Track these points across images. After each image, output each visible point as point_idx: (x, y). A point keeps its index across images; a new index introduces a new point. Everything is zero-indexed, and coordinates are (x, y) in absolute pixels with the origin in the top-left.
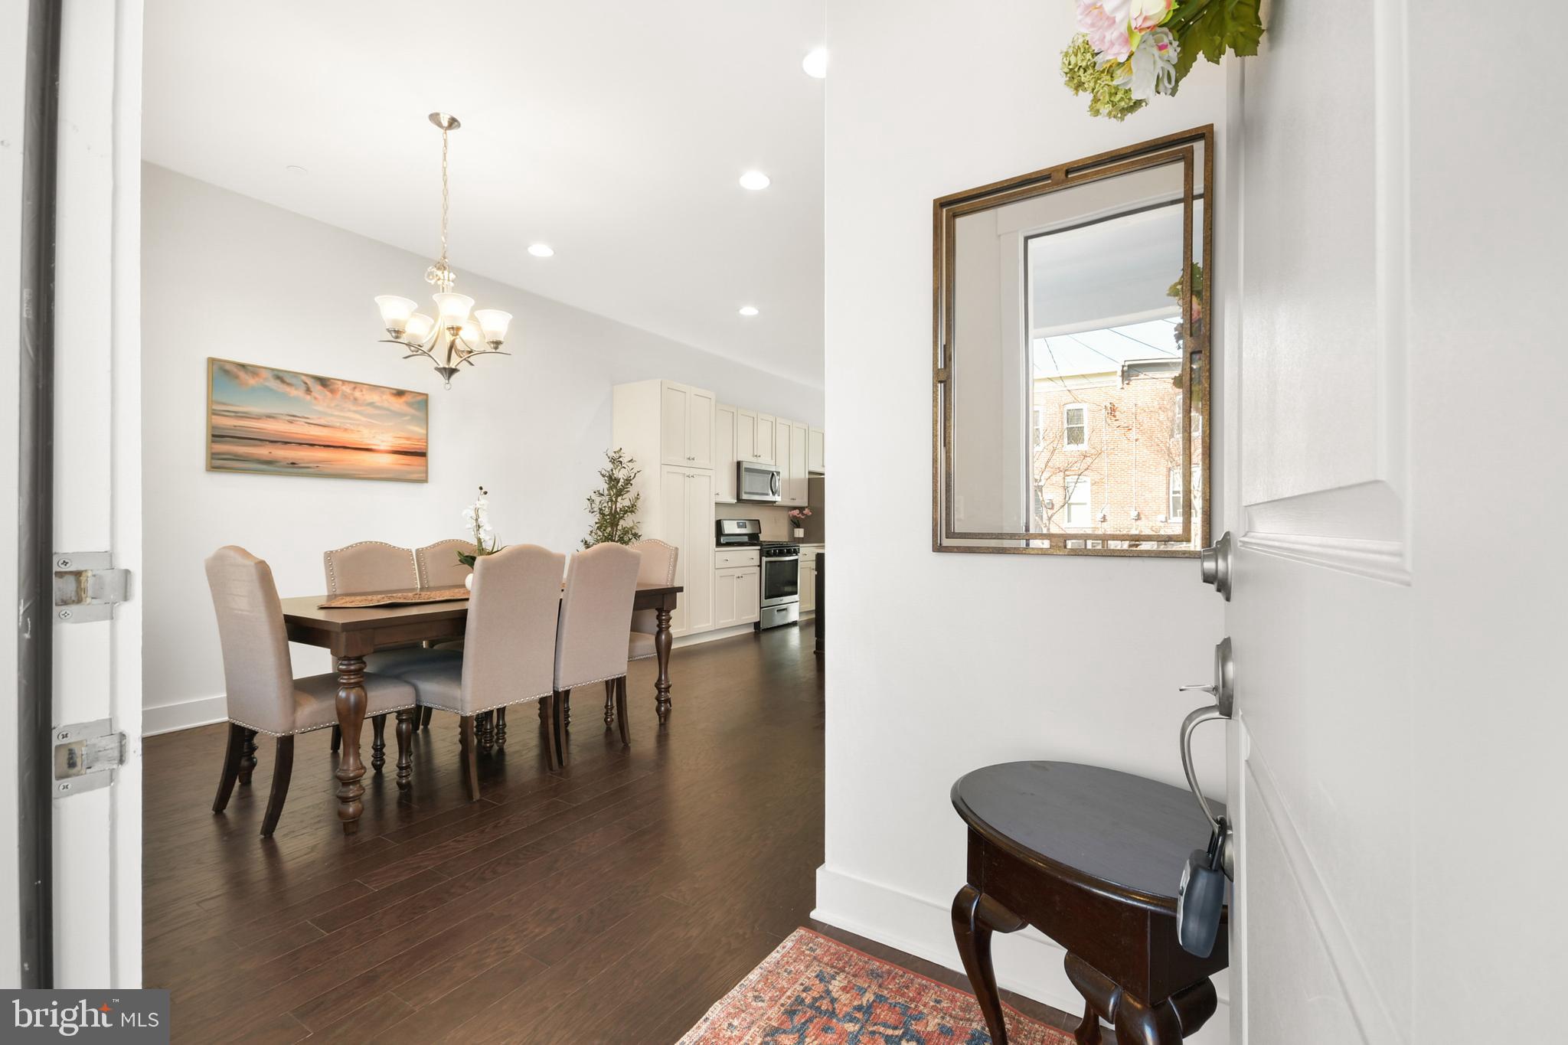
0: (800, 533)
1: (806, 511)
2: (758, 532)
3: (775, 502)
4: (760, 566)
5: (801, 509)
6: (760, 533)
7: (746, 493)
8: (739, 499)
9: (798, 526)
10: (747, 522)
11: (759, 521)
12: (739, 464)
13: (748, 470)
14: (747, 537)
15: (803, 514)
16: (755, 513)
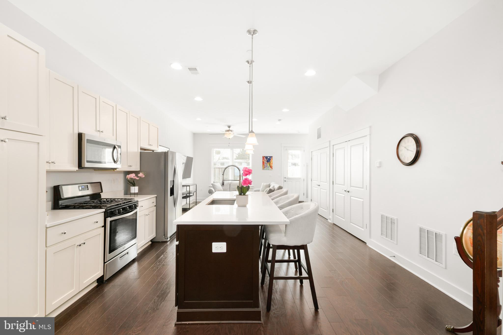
0: (135, 189)
1: (141, 175)
2: (101, 191)
3: (116, 169)
4: (105, 226)
5: (136, 173)
6: (102, 192)
7: (88, 162)
8: (80, 165)
9: (134, 185)
10: (89, 185)
11: (100, 183)
12: (80, 136)
13: (89, 141)
14: (89, 197)
15: (138, 177)
16: (96, 177)
